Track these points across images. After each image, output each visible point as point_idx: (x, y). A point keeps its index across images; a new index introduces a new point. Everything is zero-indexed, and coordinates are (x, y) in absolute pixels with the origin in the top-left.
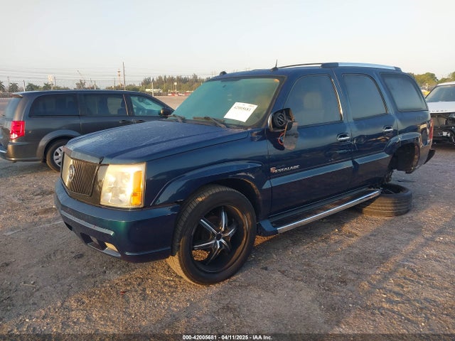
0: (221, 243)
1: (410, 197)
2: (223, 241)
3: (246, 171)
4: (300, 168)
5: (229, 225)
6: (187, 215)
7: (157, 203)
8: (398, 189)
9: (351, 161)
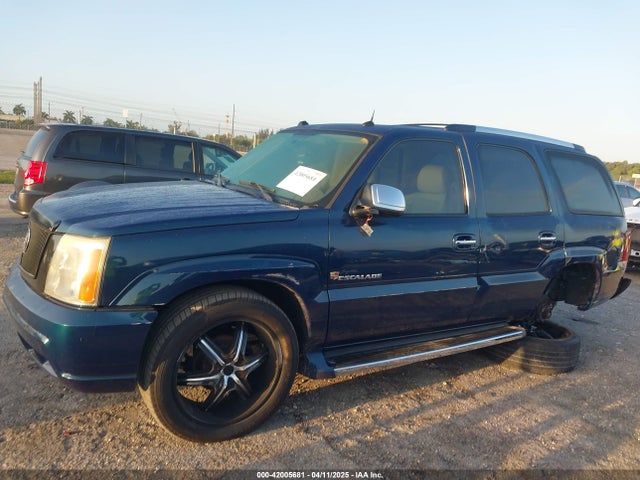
0: (230, 380)
1: (576, 347)
2: (235, 378)
3: (284, 271)
4: (383, 277)
5: (249, 354)
6: (172, 329)
7: (120, 303)
8: (559, 332)
9: (475, 279)
